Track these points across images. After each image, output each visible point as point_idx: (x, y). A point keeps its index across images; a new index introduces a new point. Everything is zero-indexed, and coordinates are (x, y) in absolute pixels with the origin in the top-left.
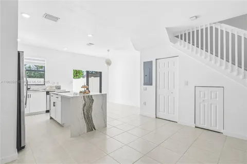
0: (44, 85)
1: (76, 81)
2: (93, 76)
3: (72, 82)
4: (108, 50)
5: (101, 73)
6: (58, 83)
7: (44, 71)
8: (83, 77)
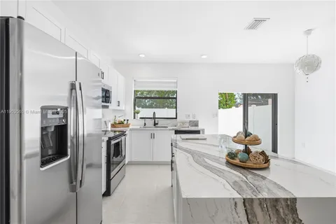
0: (176, 118)
1: (223, 112)
2: (255, 104)
3: (217, 115)
4: (309, 32)
5: (274, 97)
6: (194, 116)
7: (176, 98)
8: (237, 106)
